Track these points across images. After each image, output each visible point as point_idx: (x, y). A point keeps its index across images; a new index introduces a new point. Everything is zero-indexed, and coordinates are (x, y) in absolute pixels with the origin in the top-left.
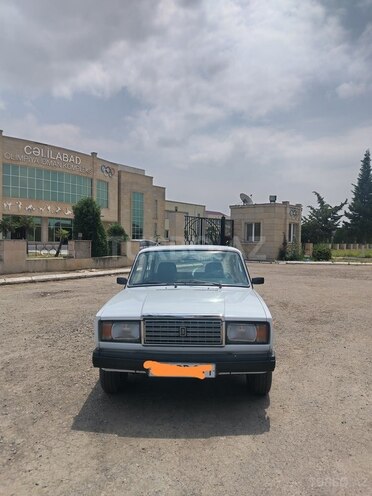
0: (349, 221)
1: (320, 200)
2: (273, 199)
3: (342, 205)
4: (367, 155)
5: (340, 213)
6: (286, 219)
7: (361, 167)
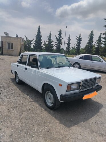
0: (34, 45)
1: (26, 38)
2: (17, 36)
3: (32, 40)
4: (39, 27)
5: (32, 42)
6: (21, 43)
7: (38, 30)
